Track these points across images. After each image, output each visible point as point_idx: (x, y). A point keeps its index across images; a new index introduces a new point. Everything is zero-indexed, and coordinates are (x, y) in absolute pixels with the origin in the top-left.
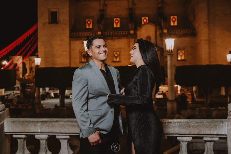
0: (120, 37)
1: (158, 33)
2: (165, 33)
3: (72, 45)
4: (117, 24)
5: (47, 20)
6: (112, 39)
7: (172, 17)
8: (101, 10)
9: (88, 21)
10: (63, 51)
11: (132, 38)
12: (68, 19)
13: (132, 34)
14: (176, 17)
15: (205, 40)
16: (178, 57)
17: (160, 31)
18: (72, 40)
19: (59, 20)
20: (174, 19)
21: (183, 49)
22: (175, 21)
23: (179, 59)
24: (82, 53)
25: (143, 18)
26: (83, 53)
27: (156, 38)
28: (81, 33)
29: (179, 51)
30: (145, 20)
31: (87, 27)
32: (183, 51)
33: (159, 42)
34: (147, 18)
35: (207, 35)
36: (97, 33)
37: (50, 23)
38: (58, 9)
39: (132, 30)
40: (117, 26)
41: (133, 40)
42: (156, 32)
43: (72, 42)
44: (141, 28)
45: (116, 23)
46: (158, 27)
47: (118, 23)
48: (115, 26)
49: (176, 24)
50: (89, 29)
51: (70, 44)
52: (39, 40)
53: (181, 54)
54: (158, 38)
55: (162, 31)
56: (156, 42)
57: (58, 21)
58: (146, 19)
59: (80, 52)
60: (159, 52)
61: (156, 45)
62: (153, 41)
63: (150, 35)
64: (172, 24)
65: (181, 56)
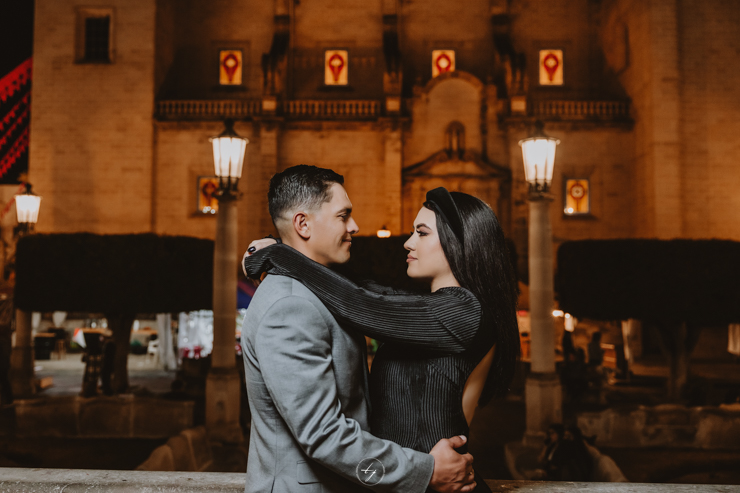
0: (347, 122)
1: (491, 111)
2: (518, 114)
3: (162, 149)
4: (336, 71)
5: (69, 50)
6: (318, 129)
7: (543, 54)
8: (278, 19)
9: (227, 58)
10: (125, 170)
11: (394, 129)
12: (150, 46)
13: (393, 114)
14: (559, 54)
15: (667, 144)
16: (564, 204)
17: (500, 106)
18: (165, 129)
19: (115, 51)
21: (586, 177)
22: (555, 68)
23: (570, 210)
24: (199, 178)
25: (436, 54)
26: (204, 181)
27: (484, 130)
28: (198, 103)
29: (570, 183)
30: (443, 61)
31: (224, 80)
32: (584, 183)
33: (494, 147)
34: (451, 54)
35: (673, 124)
36: (261, 106)
37: (79, 61)
38: (115, 9)
39: (392, 96)
40: (336, 78)
41: (395, 135)
42: (484, 109)
43: (162, 136)
44: (427, 92)
45: (332, 68)
46: (492, 90)
47: (340, 67)
48: (329, 80)
49: (558, 79)
50: (231, 89)
51: (155, 143)
52: (34, 125)
53: (577, 192)
54: (493, 130)
55: (508, 106)
56: (484, 144)
57: (111, 56)
58: (447, 58)
59: (191, 173)
60: (494, 185)
61: (482, 158)
62: (472, 141)
63: (463, 119)
64: (544, 78)
65: (578, 200)
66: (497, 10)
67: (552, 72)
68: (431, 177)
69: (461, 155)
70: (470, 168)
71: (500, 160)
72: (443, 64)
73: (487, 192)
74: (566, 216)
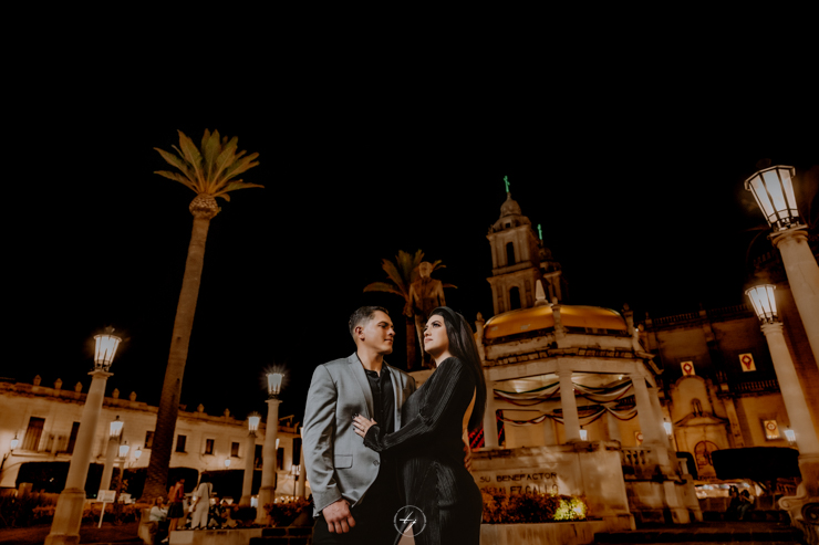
1: (712, 392)
2: (725, 391)
7: (742, 356)
14: (749, 355)
16: (765, 434)
17: (716, 388)
20: (747, 360)
21: (775, 418)
22: (749, 363)
23: (770, 436)
25: (683, 364)
27: (711, 401)
29: (766, 423)
30: (687, 367)
32: (774, 422)
33: (718, 409)
34: (691, 363)
42: (708, 391)
46: (710, 382)
53: (771, 426)
54: (715, 401)
55: (720, 388)
56: (712, 407)
58: (689, 365)
60: (722, 427)
61: (713, 415)
62: (706, 406)
63: (698, 397)
64: (745, 369)
65: (773, 431)
66: (709, 339)
67: (748, 364)
68: (687, 426)
69: (701, 414)
70: (708, 420)
71: (722, 414)
72: (688, 368)
73: (719, 431)
74: (767, 440)
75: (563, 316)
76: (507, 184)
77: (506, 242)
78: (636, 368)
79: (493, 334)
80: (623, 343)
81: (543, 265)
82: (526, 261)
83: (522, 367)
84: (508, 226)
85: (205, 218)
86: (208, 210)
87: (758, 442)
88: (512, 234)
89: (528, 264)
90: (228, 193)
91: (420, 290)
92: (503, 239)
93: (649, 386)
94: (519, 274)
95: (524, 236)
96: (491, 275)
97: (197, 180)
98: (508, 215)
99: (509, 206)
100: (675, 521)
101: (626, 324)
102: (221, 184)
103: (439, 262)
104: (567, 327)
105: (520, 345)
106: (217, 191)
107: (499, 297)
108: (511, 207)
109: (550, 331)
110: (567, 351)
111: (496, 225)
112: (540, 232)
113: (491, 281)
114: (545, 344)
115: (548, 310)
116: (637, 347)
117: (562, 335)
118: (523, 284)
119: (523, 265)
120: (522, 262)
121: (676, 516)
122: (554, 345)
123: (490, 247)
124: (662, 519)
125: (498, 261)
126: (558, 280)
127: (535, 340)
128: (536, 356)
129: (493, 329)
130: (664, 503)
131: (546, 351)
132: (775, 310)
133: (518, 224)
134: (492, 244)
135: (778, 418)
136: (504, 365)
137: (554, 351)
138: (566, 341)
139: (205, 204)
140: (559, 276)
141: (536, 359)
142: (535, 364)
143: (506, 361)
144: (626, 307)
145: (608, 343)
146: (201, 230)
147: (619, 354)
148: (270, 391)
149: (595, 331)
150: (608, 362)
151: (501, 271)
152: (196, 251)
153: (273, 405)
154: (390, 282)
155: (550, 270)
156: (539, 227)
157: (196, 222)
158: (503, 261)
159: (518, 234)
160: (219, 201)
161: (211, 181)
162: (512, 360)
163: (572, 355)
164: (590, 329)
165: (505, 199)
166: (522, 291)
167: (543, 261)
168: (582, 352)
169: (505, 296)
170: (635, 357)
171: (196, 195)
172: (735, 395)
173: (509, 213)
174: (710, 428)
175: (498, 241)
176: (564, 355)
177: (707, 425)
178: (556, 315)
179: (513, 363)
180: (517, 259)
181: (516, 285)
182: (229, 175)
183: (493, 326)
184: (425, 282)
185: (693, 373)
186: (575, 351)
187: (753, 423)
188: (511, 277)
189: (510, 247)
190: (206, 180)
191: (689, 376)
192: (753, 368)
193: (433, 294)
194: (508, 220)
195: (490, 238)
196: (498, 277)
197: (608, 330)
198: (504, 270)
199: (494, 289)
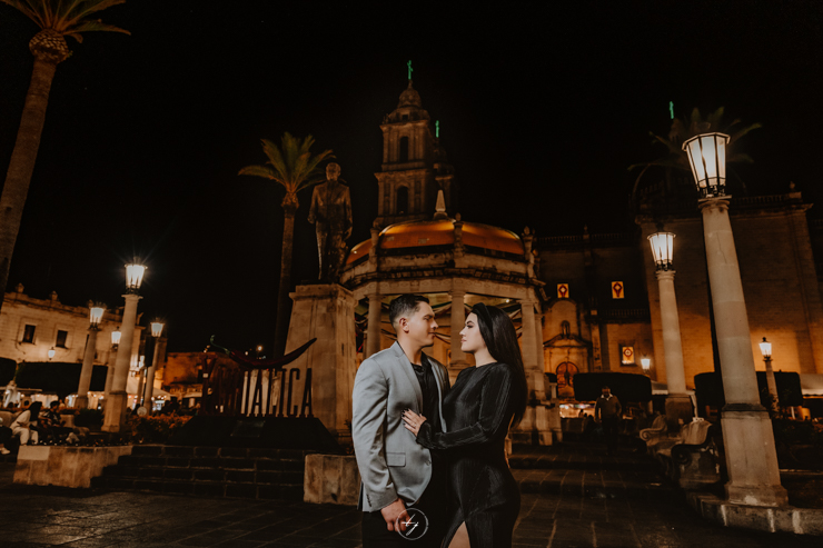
1: (582, 315)
2: (594, 317)
7: (613, 284)
14: (621, 283)
16: (621, 359)
17: (586, 313)
20: (618, 288)
21: (632, 345)
22: (620, 290)
23: (625, 361)
25: (559, 286)
27: (579, 325)
29: (624, 349)
32: (631, 349)
33: (584, 332)
34: (566, 285)
42: (578, 315)
44: (555, 304)
46: (581, 307)
53: (628, 352)
54: (583, 324)
55: (589, 313)
56: (579, 331)
60: (585, 350)
61: (578, 338)
62: (574, 329)
63: (568, 319)
64: (615, 296)
65: (628, 357)
66: (588, 264)
67: (618, 292)
68: (554, 347)
69: (568, 336)
70: (573, 342)
71: (587, 338)
72: (563, 290)
73: (582, 353)
74: (622, 365)
75: (465, 233)
76: (410, 70)
77: (401, 135)
78: (527, 294)
79: (388, 245)
80: (520, 268)
81: (436, 166)
82: (419, 160)
83: (415, 283)
84: (405, 116)
85: (51, 62)
86: (56, 52)
87: (614, 367)
88: (408, 129)
89: (421, 164)
90: (82, 33)
91: (325, 195)
92: (398, 131)
93: (535, 312)
94: (411, 173)
95: (421, 132)
96: (380, 171)
97: (41, 11)
98: (406, 106)
99: (409, 95)
100: (541, 442)
101: (525, 249)
102: (74, 21)
103: (329, 152)
104: (466, 246)
105: (416, 259)
106: (67, 29)
107: (385, 195)
108: (411, 97)
109: (449, 248)
110: (463, 271)
111: (392, 115)
112: (437, 129)
113: (379, 177)
114: (443, 261)
115: (450, 226)
116: (531, 274)
117: (461, 254)
118: (413, 184)
119: (416, 164)
120: (415, 160)
121: (542, 439)
122: (451, 264)
123: (382, 138)
124: (530, 441)
125: (389, 156)
126: (449, 184)
127: (432, 256)
128: (431, 272)
129: (389, 239)
130: (534, 426)
131: (442, 269)
132: (671, 258)
133: (415, 118)
134: (386, 135)
135: (636, 346)
136: (397, 280)
137: (451, 270)
138: (464, 261)
139: (52, 42)
140: (450, 180)
141: (430, 277)
142: (429, 281)
143: (399, 275)
144: (527, 231)
145: (504, 266)
146: (44, 75)
147: (514, 279)
148: (129, 284)
149: (493, 253)
150: (501, 286)
151: (391, 167)
152: (36, 102)
153: (131, 302)
154: (272, 167)
155: (443, 173)
156: (437, 124)
157: (37, 65)
158: (395, 156)
159: (415, 128)
160: (69, 40)
161: (60, 15)
162: (405, 274)
163: (468, 276)
164: (489, 250)
165: (406, 87)
166: (412, 192)
167: (435, 162)
168: (479, 274)
169: (392, 195)
170: (528, 283)
171: (39, 30)
172: (601, 322)
173: (407, 103)
174: (573, 350)
175: (392, 133)
176: (460, 275)
177: (572, 347)
178: (456, 232)
179: (406, 279)
180: (411, 157)
181: (405, 185)
182: (85, 12)
183: (390, 235)
184: (332, 185)
185: (567, 296)
186: (472, 272)
187: (612, 348)
188: (402, 175)
189: (404, 141)
190: (54, 12)
191: (563, 299)
192: (622, 296)
193: (340, 201)
194: (406, 112)
195: (384, 129)
196: (387, 174)
197: (506, 253)
198: (395, 166)
199: (381, 185)
